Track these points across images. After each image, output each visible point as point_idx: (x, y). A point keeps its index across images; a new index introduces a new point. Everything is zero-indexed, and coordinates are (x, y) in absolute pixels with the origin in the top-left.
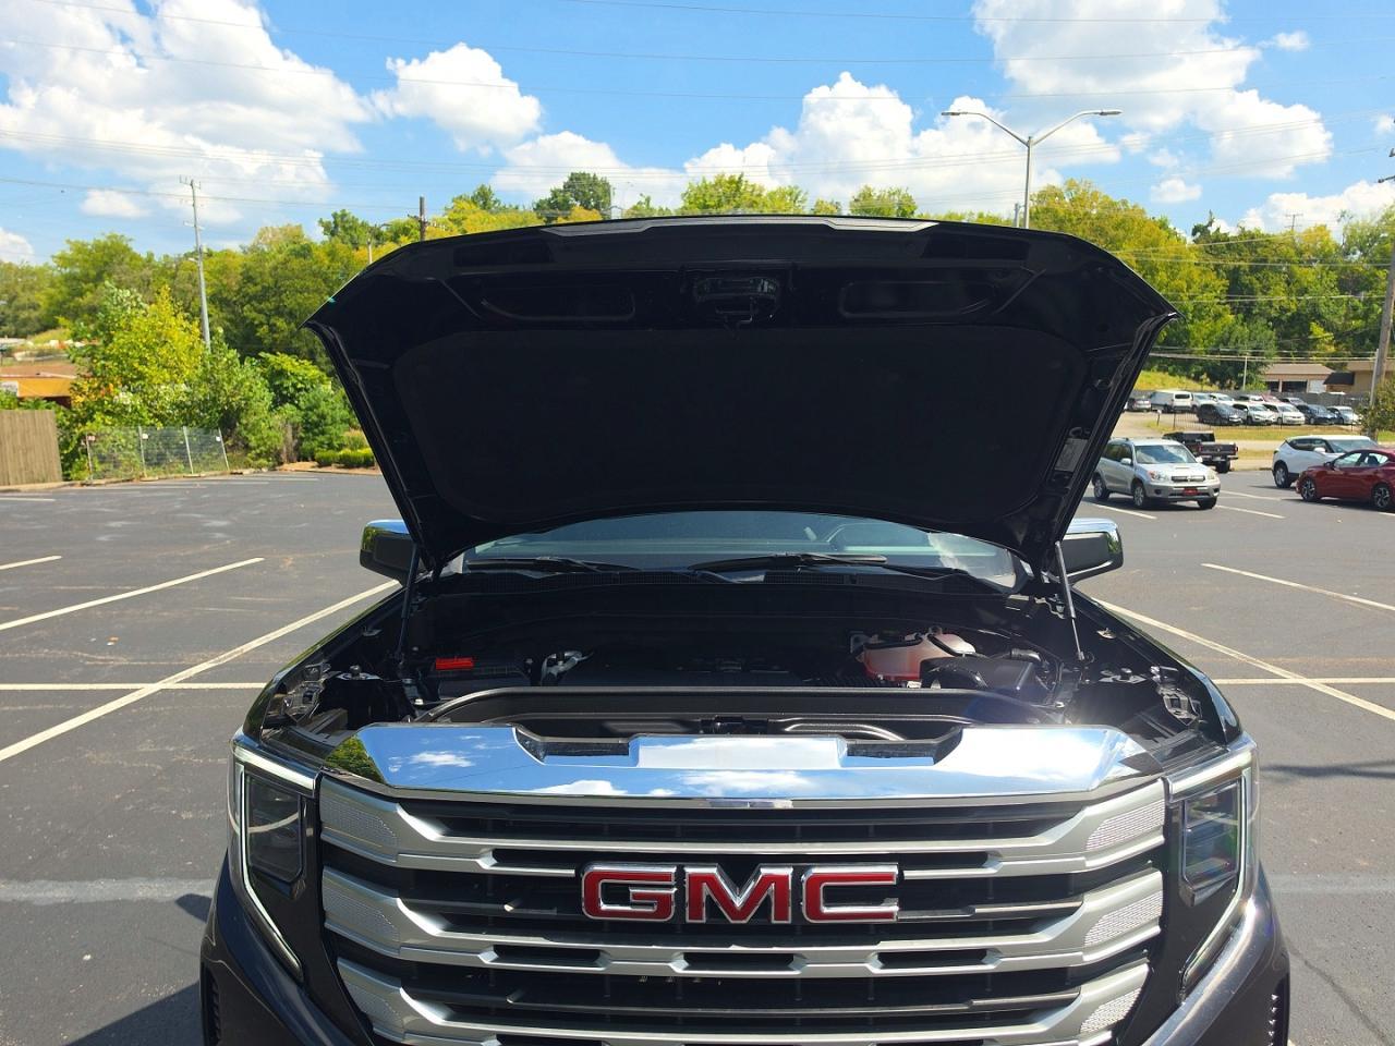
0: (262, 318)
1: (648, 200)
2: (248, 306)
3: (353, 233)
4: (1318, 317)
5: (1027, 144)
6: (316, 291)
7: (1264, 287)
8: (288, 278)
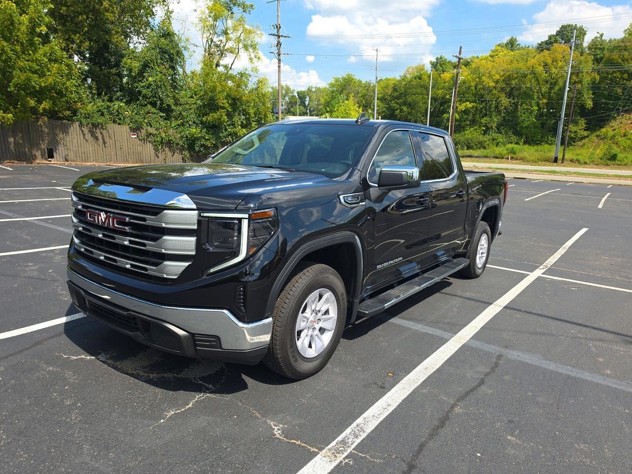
0: (398, 106)
1: (602, 35)
2: (393, 101)
3: (444, 66)
6: (421, 94)
8: (410, 88)
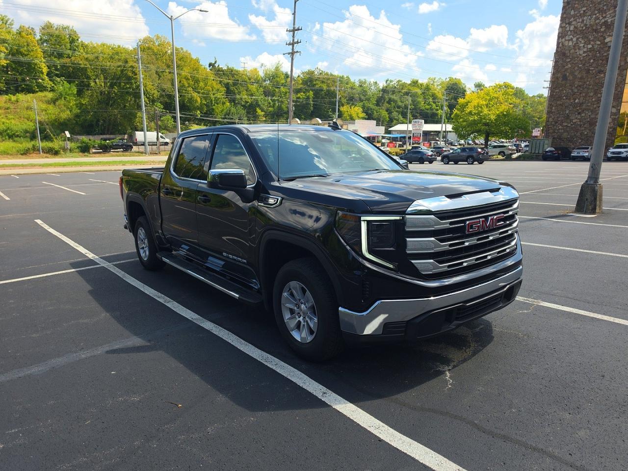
4: (259, 106)
5: (171, 19)
7: (238, 92)
